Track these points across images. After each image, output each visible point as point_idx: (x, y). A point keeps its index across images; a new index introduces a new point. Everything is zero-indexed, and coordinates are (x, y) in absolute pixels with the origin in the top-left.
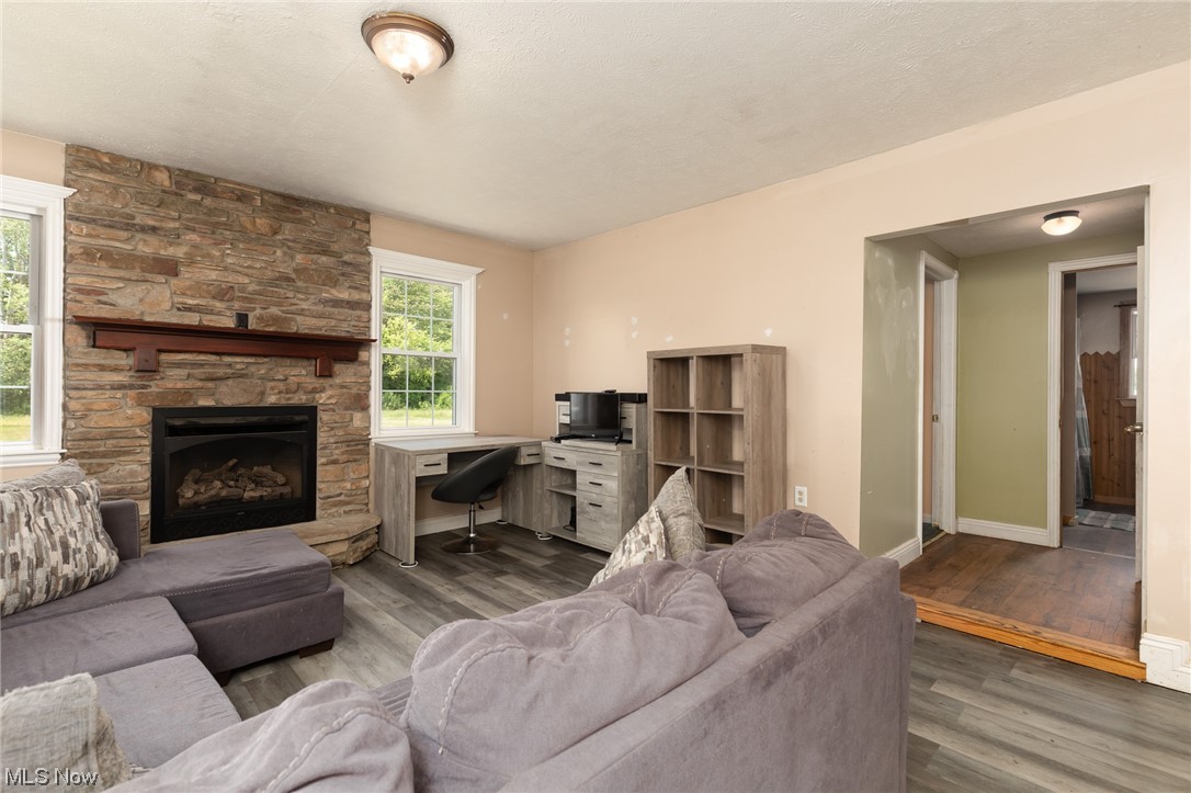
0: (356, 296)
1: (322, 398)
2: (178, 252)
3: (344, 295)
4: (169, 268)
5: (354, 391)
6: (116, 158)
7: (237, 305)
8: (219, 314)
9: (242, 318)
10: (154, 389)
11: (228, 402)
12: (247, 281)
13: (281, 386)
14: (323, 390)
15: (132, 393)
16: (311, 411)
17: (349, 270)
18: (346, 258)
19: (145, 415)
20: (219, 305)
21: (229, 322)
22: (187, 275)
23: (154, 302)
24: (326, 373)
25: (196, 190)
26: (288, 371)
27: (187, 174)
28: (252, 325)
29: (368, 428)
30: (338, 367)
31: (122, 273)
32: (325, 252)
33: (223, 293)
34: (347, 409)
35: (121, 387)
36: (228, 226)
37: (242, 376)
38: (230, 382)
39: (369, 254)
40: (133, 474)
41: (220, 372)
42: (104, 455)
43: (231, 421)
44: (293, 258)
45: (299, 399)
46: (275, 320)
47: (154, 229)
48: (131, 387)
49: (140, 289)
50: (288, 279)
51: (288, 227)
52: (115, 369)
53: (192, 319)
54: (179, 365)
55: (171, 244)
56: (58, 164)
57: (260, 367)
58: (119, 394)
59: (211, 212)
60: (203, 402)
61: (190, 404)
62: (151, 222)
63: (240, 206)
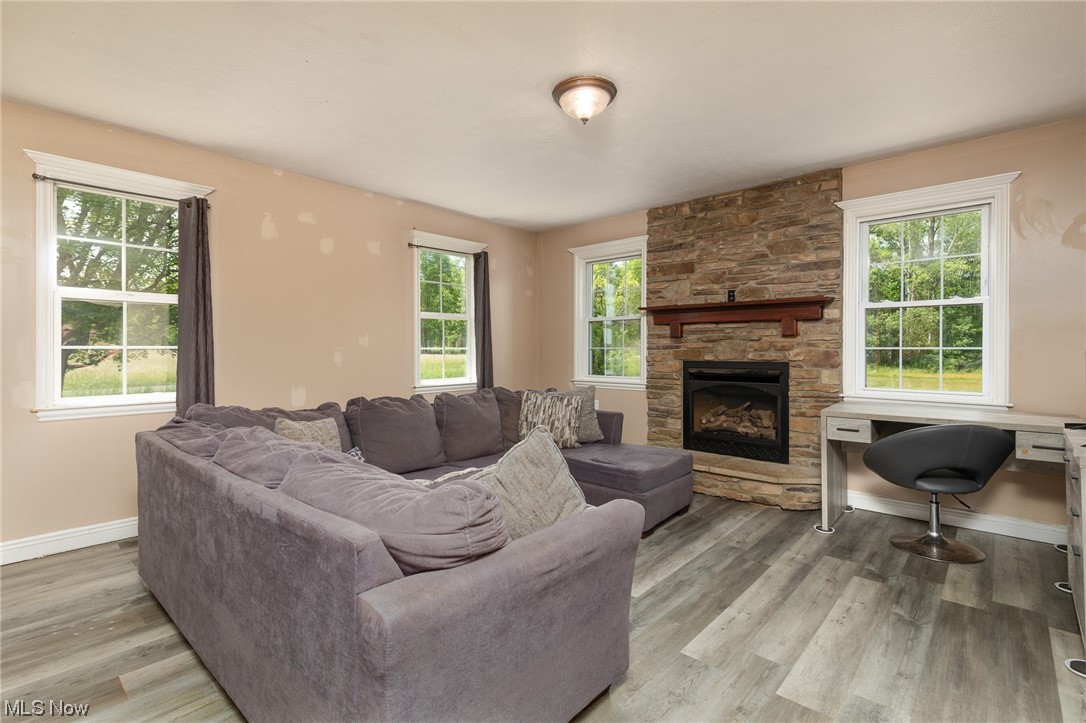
0: (825, 255)
1: (791, 355)
2: (693, 256)
3: (812, 258)
4: (688, 268)
5: (822, 348)
6: (665, 208)
7: (727, 284)
8: (717, 293)
9: (731, 295)
10: (683, 349)
11: (722, 358)
12: (734, 264)
13: (756, 345)
14: (791, 348)
15: (672, 351)
16: (784, 367)
17: (816, 232)
18: (814, 222)
19: (678, 365)
20: (716, 287)
21: (722, 298)
22: (699, 270)
23: (681, 292)
24: (790, 334)
25: (702, 210)
26: (762, 333)
27: (697, 201)
28: (739, 298)
29: (840, 385)
30: (802, 326)
31: (667, 278)
32: (792, 224)
33: (718, 278)
34: (816, 365)
35: (667, 347)
36: (720, 228)
37: (730, 338)
38: (723, 343)
39: (841, 211)
40: (672, 402)
41: (715, 336)
42: (661, 388)
43: (722, 371)
44: (765, 237)
45: (771, 355)
46: (753, 291)
47: (680, 245)
48: (672, 347)
49: (675, 286)
50: (764, 256)
51: (763, 211)
52: (664, 337)
53: (700, 300)
54: (694, 332)
55: (690, 252)
56: (643, 223)
57: (741, 331)
58: (666, 351)
59: (712, 221)
60: (708, 357)
61: (701, 359)
62: (680, 241)
63: (729, 210)
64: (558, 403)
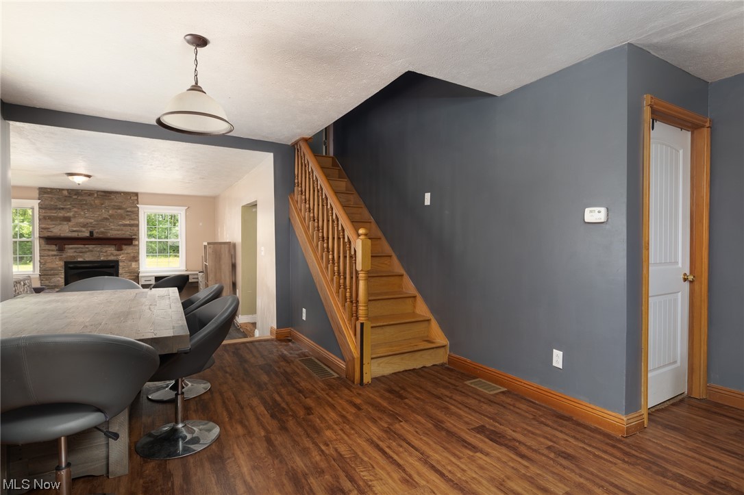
0: (132, 222)
1: (120, 258)
2: (70, 214)
3: (128, 222)
4: (68, 219)
5: (132, 255)
6: (51, 189)
7: (90, 229)
8: (84, 232)
9: (91, 233)
10: (64, 256)
11: (87, 259)
12: (92, 221)
13: (105, 254)
14: (120, 255)
15: (58, 257)
16: (117, 262)
17: (129, 213)
18: (128, 210)
19: (62, 263)
20: (84, 229)
21: (87, 234)
22: (74, 221)
23: (64, 230)
24: (120, 249)
25: (75, 195)
26: (107, 249)
27: (72, 190)
28: (95, 235)
29: (139, 268)
30: (124, 247)
31: (53, 222)
32: (119, 209)
33: (85, 226)
34: (130, 261)
35: (55, 255)
36: (86, 204)
37: (92, 251)
38: (88, 253)
39: (138, 208)
40: (58, 281)
41: (84, 250)
42: (51, 275)
43: (88, 265)
44: (108, 212)
45: (112, 258)
46: (102, 233)
47: (63, 209)
48: (57, 255)
49: (59, 227)
50: (107, 219)
51: (107, 201)
52: (53, 250)
53: (75, 235)
54: (71, 248)
55: (68, 212)
56: (36, 194)
57: (98, 248)
58: (54, 257)
59: (81, 200)
60: (79, 260)
61: (76, 260)
62: (62, 206)
63: (90, 197)
64: (18, 285)
